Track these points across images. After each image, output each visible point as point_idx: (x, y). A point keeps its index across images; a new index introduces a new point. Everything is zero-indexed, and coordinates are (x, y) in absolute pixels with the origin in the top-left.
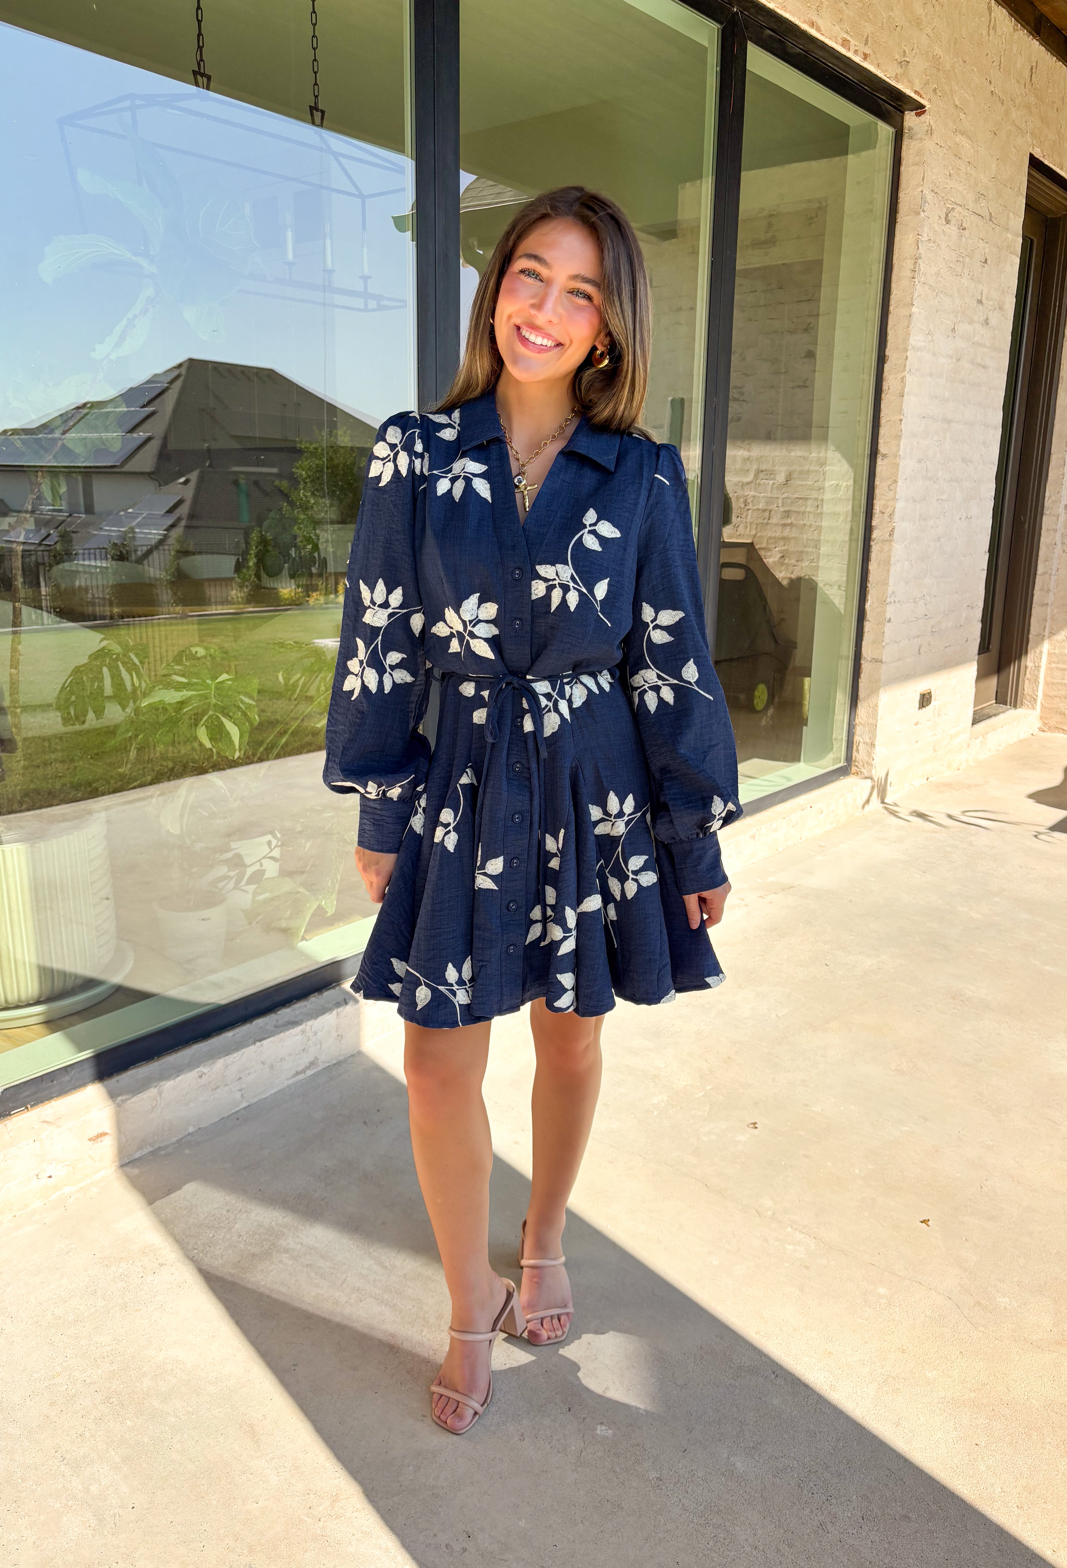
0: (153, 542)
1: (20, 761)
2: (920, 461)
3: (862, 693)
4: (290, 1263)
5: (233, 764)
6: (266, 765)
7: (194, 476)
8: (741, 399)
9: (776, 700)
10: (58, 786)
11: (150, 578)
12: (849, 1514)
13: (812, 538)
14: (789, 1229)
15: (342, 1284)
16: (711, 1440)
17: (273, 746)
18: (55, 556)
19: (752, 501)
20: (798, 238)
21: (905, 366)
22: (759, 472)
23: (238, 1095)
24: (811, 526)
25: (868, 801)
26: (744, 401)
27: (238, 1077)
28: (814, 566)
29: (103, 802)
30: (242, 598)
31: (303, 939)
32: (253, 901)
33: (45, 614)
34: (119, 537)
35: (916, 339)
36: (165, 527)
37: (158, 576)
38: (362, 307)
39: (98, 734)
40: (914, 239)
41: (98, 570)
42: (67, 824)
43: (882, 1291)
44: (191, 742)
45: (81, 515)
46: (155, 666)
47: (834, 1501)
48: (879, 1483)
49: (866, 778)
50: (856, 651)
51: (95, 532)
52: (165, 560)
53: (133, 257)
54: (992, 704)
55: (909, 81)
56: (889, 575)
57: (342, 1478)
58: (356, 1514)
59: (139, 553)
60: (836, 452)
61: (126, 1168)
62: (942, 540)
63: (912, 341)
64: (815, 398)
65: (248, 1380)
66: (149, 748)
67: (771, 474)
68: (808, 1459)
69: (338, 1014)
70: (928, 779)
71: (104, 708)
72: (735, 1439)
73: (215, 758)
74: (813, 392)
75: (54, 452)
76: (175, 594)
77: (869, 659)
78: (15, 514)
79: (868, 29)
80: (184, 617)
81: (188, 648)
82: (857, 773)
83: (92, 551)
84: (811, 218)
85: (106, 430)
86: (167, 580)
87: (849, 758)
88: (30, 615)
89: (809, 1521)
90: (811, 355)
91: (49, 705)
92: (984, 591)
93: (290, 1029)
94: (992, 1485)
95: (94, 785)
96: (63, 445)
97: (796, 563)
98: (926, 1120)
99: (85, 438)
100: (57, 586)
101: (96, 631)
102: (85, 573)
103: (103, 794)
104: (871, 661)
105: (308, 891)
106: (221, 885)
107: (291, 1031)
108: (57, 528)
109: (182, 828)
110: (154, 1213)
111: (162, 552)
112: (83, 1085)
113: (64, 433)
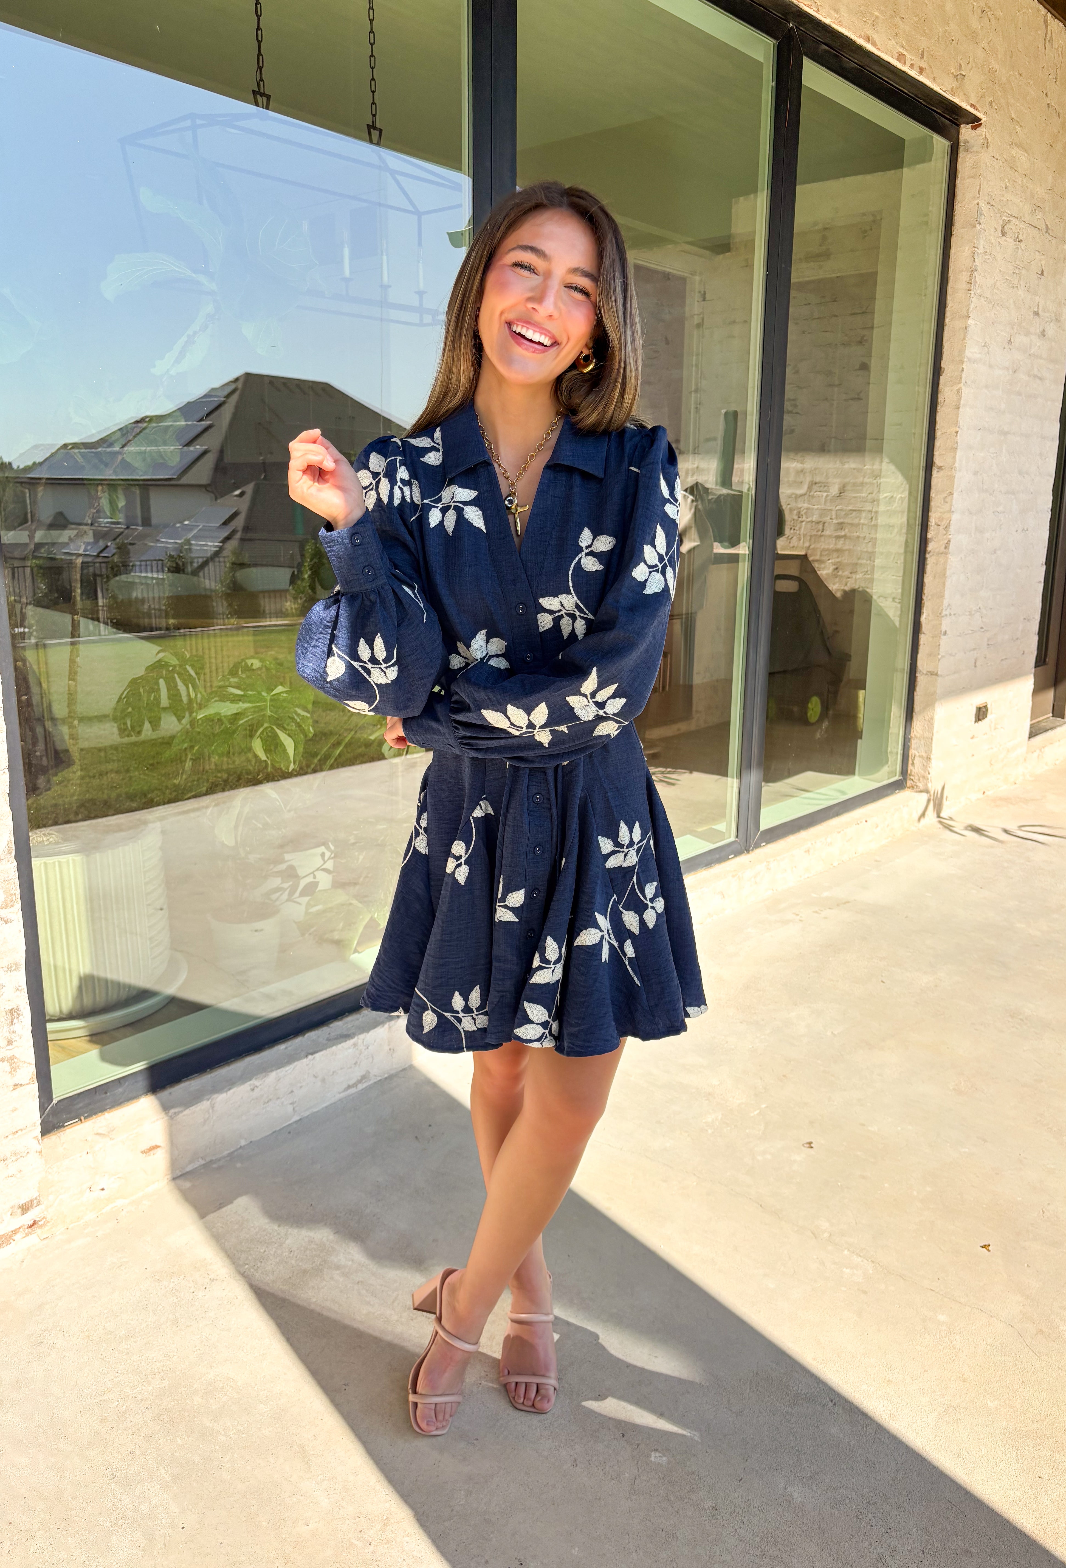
0: (209, 555)
1: (77, 771)
2: (975, 473)
3: (917, 707)
4: (341, 1280)
5: (286, 775)
6: (320, 776)
7: (249, 488)
8: (794, 411)
9: (831, 712)
10: (114, 795)
11: (205, 589)
12: (909, 1548)
13: (865, 550)
14: (846, 1252)
15: (393, 1302)
16: (767, 1469)
17: (327, 757)
18: (112, 568)
19: (806, 513)
20: (852, 251)
21: (961, 378)
22: (813, 484)
23: (290, 1109)
24: (864, 538)
25: (923, 815)
26: (797, 413)
27: (290, 1091)
28: (869, 579)
29: (158, 812)
30: (295, 609)
31: (356, 951)
32: (307, 913)
33: (102, 625)
34: (175, 549)
35: (972, 351)
36: (221, 539)
37: (213, 587)
38: (418, 322)
39: (153, 744)
40: (969, 252)
41: (154, 581)
42: (123, 834)
43: (942, 1318)
44: (246, 753)
45: (138, 528)
46: (211, 677)
47: (893, 1534)
48: (940, 1516)
49: (921, 791)
50: (911, 664)
51: (152, 544)
52: (220, 571)
53: (194, 275)
54: (1049, 718)
55: (965, 94)
56: (944, 588)
57: (392, 1502)
58: (407, 1539)
59: (195, 565)
60: (890, 465)
61: (179, 1182)
62: (998, 552)
63: (968, 353)
64: (869, 410)
65: (299, 1400)
66: (204, 759)
67: (825, 486)
68: (866, 1490)
69: (390, 1028)
70: (984, 793)
71: (160, 718)
72: (792, 1469)
73: (269, 769)
74: (868, 404)
75: (114, 467)
76: (230, 605)
77: (925, 672)
78: (73, 526)
79: (924, 43)
80: (239, 628)
81: (243, 660)
82: (913, 787)
83: (148, 563)
84: (865, 231)
85: (165, 444)
86: (222, 591)
87: (904, 772)
88: (87, 628)
89: (868, 1554)
90: (865, 367)
91: (105, 716)
92: (1041, 604)
93: (342, 1042)
94: (1056, 1520)
95: (150, 795)
96: (123, 459)
97: (850, 575)
98: (985, 1141)
99: (145, 452)
100: (114, 597)
101: (153, 643)
102: (142, 584)
103: (158, 805)
104: (926, 674)
105: (361, 902)
106: (274, 896)
107: (343, 1044)
108: (115, 539)
109: (236, 838)
110: (206, 1227)
111: (217, 564)
112: (136, 1097)
113: (123, 446)
